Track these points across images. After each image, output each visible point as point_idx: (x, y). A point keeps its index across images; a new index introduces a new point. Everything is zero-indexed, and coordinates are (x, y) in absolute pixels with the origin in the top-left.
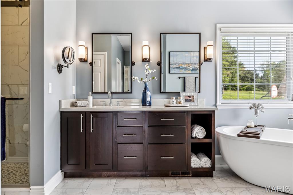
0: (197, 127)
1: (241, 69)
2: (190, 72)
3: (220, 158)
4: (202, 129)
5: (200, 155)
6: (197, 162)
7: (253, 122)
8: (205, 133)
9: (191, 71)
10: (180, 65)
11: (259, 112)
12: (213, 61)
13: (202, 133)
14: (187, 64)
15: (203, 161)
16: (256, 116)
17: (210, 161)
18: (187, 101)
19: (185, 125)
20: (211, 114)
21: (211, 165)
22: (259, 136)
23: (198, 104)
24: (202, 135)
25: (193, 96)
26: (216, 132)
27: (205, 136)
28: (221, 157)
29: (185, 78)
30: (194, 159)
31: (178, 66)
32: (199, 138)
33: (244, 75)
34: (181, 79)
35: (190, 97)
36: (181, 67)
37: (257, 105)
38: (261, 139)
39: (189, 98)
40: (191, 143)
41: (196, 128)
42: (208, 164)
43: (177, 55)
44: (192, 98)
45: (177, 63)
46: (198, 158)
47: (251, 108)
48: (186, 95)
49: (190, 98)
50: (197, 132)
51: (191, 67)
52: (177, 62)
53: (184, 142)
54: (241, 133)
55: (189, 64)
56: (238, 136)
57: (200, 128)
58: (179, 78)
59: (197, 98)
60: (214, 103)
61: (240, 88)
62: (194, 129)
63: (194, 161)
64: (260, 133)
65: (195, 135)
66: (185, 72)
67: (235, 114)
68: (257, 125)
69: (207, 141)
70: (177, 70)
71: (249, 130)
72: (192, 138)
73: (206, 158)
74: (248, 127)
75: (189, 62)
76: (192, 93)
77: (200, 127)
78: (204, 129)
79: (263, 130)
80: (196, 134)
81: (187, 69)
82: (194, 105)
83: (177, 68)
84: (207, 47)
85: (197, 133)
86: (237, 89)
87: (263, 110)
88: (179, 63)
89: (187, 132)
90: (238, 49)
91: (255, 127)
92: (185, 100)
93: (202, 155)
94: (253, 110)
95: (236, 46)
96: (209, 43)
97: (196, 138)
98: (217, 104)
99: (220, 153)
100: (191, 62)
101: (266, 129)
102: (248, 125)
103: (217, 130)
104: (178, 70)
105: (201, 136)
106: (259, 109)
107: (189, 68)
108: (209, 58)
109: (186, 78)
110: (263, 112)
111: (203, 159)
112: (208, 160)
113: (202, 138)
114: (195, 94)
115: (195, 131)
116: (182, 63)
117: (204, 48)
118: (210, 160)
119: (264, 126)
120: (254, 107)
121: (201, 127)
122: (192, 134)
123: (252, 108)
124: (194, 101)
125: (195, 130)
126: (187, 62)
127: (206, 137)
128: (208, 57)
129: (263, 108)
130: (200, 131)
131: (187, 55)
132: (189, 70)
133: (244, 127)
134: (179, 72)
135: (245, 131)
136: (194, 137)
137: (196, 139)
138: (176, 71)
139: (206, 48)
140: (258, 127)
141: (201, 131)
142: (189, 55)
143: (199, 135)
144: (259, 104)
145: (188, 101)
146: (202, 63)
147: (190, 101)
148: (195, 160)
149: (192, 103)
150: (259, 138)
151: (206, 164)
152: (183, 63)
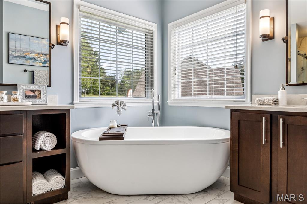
0: (44, 134)
1: (102, 74)
2: (41, 64)
3: (76, 170)
4: (50, 136)
5: (49, 172)
6: (43, 185)
7: (115, 122)
8: (56, 141)
9: (43, 63)
10: (27, 54)
11: (121, 110)
12: (69, 45)
13: (50, 142)
14: (36, 53)
15: (53, 181)
16: (118, 115)
17: (64, 179)
18: (28, 97)
19: (22, 133)
20: (65, 114)
21: (65, 184)
22: (123, 136)
23: (47, 103)
24: (51, 144)
25: (39, 91)
26: (71, 139)
27: (55, 146)
28: (79, 169)
29: (33, 72)
30: (38, 181)
31: (23, 55)
32: (46, 149)
33: (105, 80)
34: (27, 73)
35: (33, 91)
36: (27, 57)
37: (120, 102)
38: (125, 139)
39: (32, 94)
40: (33, 159)
41: (42, 135)
42: (61, 184)
43: (21, 40)
44: (37, 93)
45: (21, 51)
46: (45, 178)
47: (113, 106)
48: (28, 88)
49: (34, 93)
50: (44, 141)
51: (43, 58)
52: (21, 49)
53: (21, 160)
54: (103, 135)
55: (39, 54)
56: (99, 140)
57: (48, 136)
58: (25, 71)
59: (46, 93)
60: (70, 101)
61: (101, 93)
62: (39, 137)
63: (37, 185)
64: (123, 133)
65: (40, 146)
66: (34, 64)
67: (96, 113)
68: (120, 124)
69: (59, 152)
70: (21, 59)
71: (112, 131)
72: (34, 150)
73: (57, 176)
74: (110, 128)
75: (40, 52)
76: (38, 86)
77: (48, 134)
78: (54, 135)
79: (126, 130)
80: (42, 145)
81: (37, 60)
82: (41, 103)
83: (21, 57)
84: (61, 25)
85: (43, 143)
86: (98, 93)
87: (126, 108)
88: (25, 51)
89: (26, 143)
90: (100, 53)
91: (117, 127)
92: (26, 96)
93: (53, 173)
94: (116, 108)
95: (98, 50)
96: (63, 20)
97: (41, 150)
98: (74, 102)
99: (76, 165)
100: (43, 52)
101: (128, 128)
102: (111, 125)
103: (74, 135)
104: (24, 60)
105: (50, 146)
106: (121, 107)
107: (39, 59)
108: (63, 40)
109: (35, 72)
110: (125, 110)
111: (53, 179)
112: (60, 178)
113: (52, 149)
114: (43, 88)
115: (40, 140)
116: (29, 51)
117: (57, 26)
118: (63, 177)
119: (126, 125)
120: (117, 104)
121: (50, 133)
122: (36, 146)
123: (115, 106)
124: (40, 98)
125: (41, 138)
126: (37, 51)
127: (56, 148)
128: (61, 38)
129: (125, 105)
130: (48, 139)
131: (36, 41)
132: (40, 62)
133: (106, 128)
134: (25, 63)
135: (107, 132)
136: (38, 149)
137: (42, 152)
138: (20, 61)
139: (59, 26)
140: (121, 127)
141: (50, 139)
142: (39, 42)
143: (46, 145)
144: (121, 102)
145: (31, 98)
146: (53, 46)
147: (34, 97)
148: (40, 184)
149: (37, 101)
150: (123, 139)
151: (57, 184)
152: (31, 52)
